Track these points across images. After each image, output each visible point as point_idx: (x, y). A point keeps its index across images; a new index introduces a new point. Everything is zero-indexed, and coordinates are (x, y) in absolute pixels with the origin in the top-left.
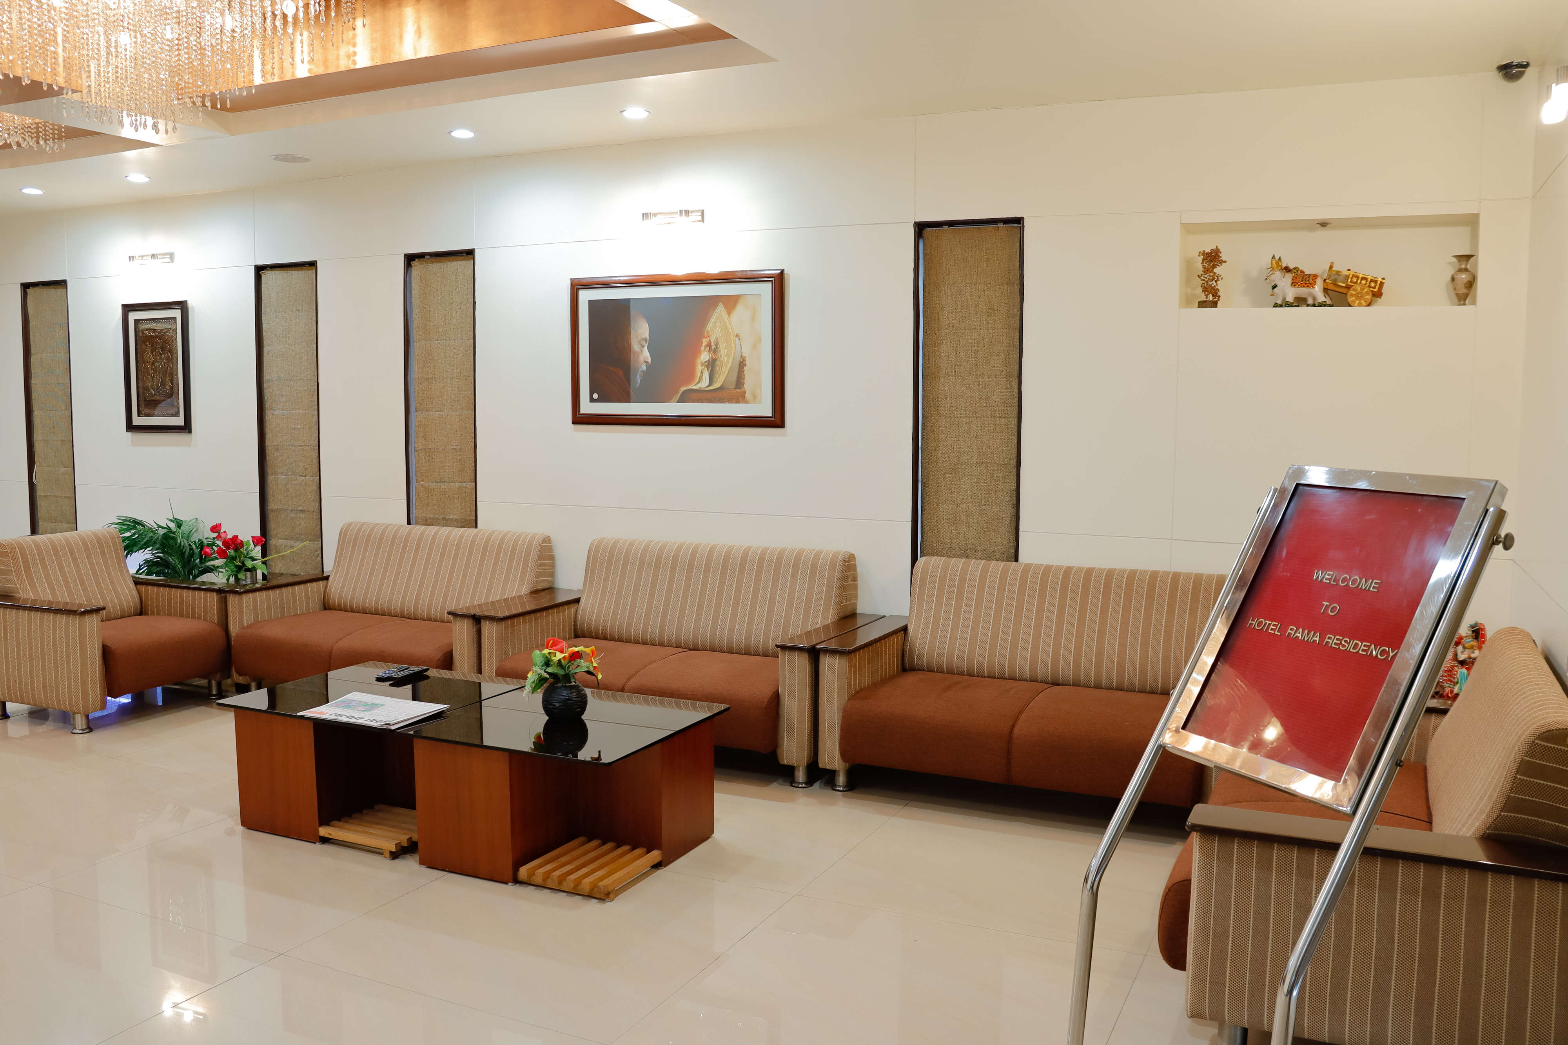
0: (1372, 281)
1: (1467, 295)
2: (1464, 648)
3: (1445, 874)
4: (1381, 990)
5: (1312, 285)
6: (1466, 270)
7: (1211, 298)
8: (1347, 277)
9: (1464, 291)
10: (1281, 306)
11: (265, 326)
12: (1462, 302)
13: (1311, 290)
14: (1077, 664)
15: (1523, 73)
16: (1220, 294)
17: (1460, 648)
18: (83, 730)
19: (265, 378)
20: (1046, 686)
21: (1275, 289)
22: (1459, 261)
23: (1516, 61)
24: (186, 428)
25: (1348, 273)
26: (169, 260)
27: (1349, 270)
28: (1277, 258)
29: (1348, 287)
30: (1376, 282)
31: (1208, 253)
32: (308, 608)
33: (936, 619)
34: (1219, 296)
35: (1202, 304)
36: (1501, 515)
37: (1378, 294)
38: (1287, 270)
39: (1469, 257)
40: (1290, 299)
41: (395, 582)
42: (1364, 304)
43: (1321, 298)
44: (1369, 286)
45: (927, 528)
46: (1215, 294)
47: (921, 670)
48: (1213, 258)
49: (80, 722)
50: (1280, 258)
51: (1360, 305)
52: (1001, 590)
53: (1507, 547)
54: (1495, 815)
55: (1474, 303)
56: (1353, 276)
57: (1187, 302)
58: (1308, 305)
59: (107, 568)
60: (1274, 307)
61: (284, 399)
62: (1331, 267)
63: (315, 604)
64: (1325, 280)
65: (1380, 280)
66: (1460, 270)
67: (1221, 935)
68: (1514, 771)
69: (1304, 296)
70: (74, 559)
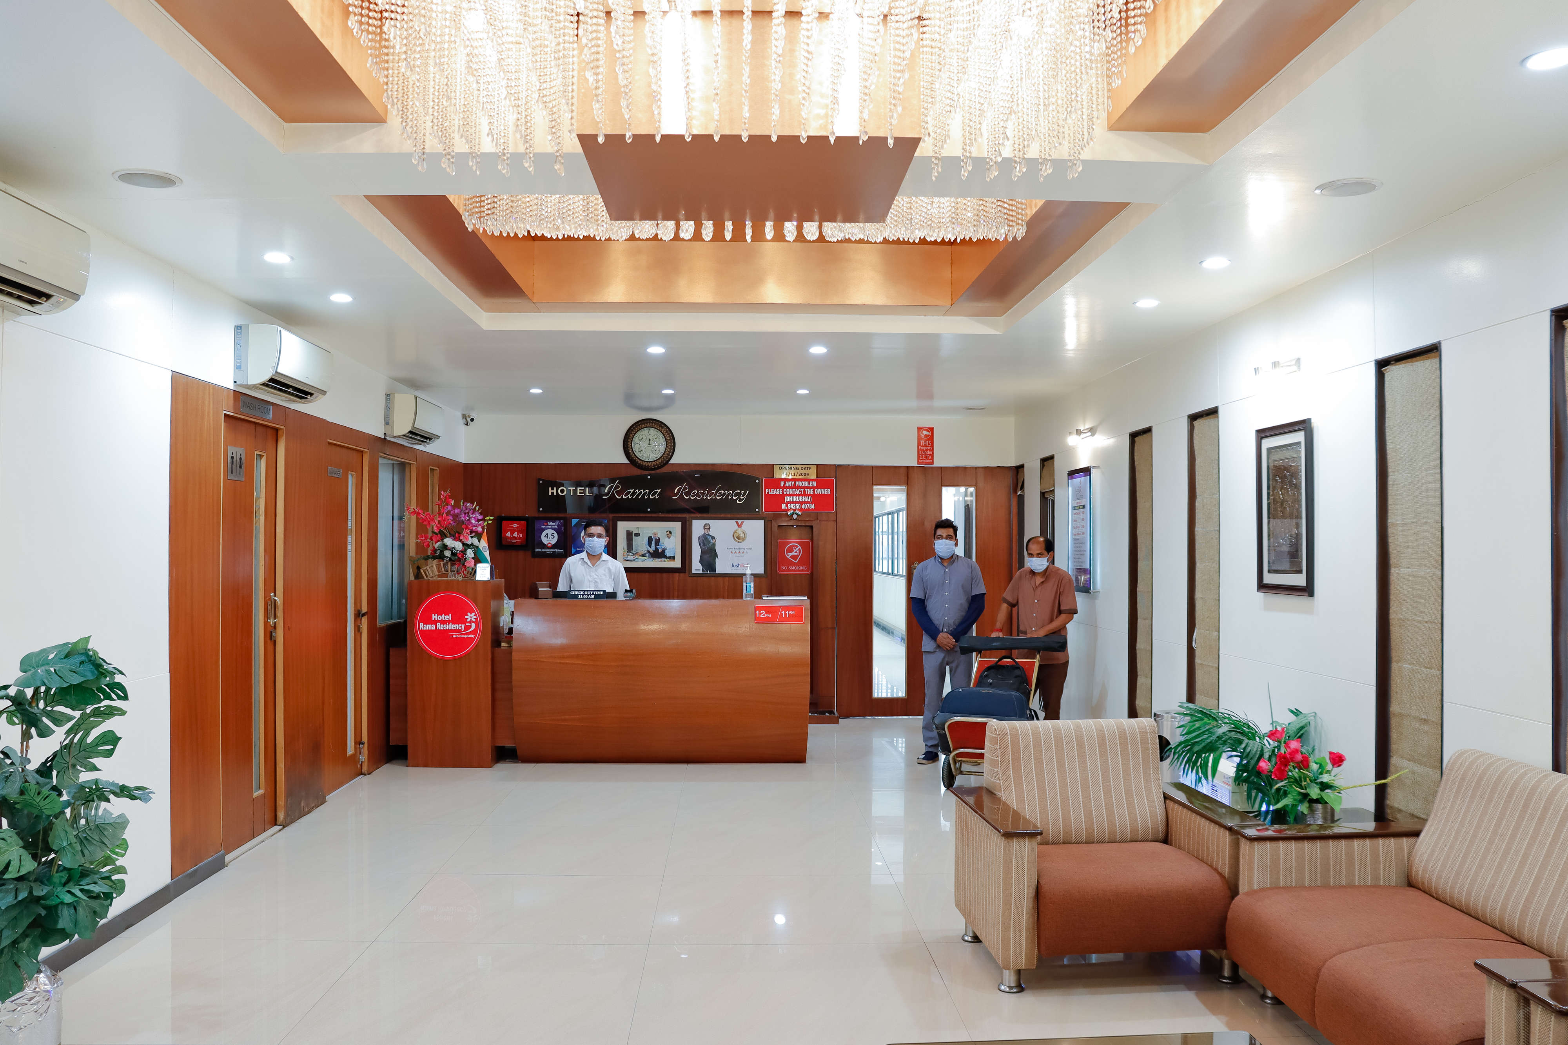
11: (1390, 446)
18: (1011, 988)
19: (1389, 521)
24: (1308, 590)
26: (1295, 368)
32: (1376, 877)
41: (1500, 867)
49: (1007, 977)
59: (1126, 772)
61: (1410, 552)
63: (1390, 875)
70: (1082, 756)
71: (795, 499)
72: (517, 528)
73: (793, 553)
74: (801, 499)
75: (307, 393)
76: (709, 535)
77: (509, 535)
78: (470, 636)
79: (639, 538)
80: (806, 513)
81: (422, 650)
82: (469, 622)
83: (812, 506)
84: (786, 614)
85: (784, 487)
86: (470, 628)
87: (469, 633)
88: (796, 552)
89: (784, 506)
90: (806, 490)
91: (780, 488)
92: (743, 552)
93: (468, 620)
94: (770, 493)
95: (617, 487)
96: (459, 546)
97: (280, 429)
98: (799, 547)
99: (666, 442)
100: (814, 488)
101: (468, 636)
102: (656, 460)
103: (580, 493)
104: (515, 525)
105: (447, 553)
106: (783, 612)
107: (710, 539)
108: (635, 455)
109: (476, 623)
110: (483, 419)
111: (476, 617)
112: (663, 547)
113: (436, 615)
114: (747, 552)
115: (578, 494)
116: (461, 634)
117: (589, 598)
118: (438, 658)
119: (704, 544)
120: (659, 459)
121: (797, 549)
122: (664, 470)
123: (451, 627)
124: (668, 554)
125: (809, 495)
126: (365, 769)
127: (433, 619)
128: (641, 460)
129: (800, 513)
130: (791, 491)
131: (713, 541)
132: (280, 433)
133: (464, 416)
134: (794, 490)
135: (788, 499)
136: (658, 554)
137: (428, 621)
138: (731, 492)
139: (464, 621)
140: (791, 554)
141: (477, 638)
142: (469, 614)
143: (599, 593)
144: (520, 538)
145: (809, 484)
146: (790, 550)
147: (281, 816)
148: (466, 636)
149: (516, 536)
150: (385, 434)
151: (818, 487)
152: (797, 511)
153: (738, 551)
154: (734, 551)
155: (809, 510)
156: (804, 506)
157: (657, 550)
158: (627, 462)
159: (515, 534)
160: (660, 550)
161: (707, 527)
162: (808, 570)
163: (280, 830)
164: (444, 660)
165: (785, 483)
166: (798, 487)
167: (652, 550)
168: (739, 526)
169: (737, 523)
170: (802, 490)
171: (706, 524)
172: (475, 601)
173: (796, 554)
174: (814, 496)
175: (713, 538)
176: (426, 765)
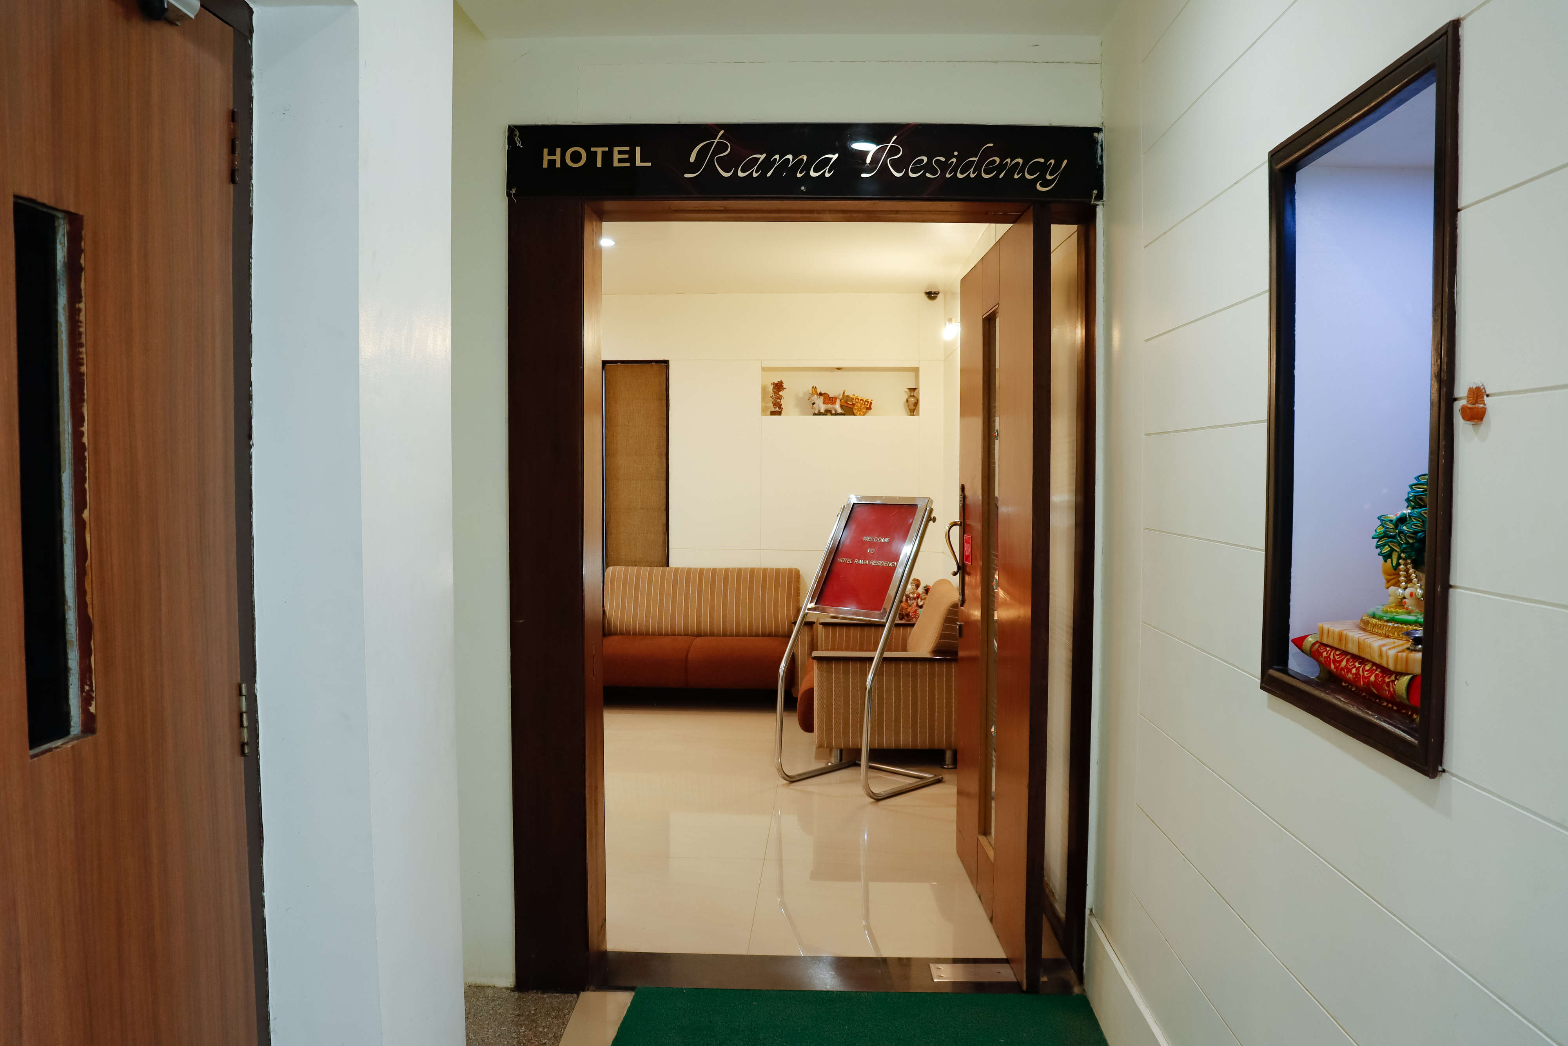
0: (866, 401)
1: (914, 410)
2: (921, 599)
3: (919, 666)
4: (897, 720)
5: (834, 403)
6: (914, 396)
7: (777, 409)
8: (853, 399)
9: (913, 407)
10: (817, 415)
12: (912, 414)
13: (834, 406)
14: (712, 624)
15: (936, 297)
16: (783, 407)
17: (919, 600)
20: (695, 637)
21: (814, 405)
22: (910, 391)
23: (933, 291)
25: (853, 397)
27: (854, 395)
28: (814, 387)
29: (854, 405)
30: (868, 402)
31: (777, 384)
33: (623, 603)
34: (782, 408)
35: (773, 413)
36: (931, 510)
37: (869, 408)
38: (821, 394)
39: (914, 389)
40: (822, 411)
42: (862, 414)
43: (840, 411)
44: (865, 404)
45: (610, 549)
46: (780, 406)
47: (615, 634)
48: (779, 387)
50: (816, 387)
51: (860, 415)
52: (662, 583)
53: (934, 522)
54: (937, 642)
55: (918, 414)
56: (856, 398)
57: (764, 411)
58: (832, 414)
60: (814, 415)
62: (844, 393)
64: (841, 400)
65: (870, 401)
66: (911, 396)
67: (829, 706)
68: (943, 623)
69: (830, 409)
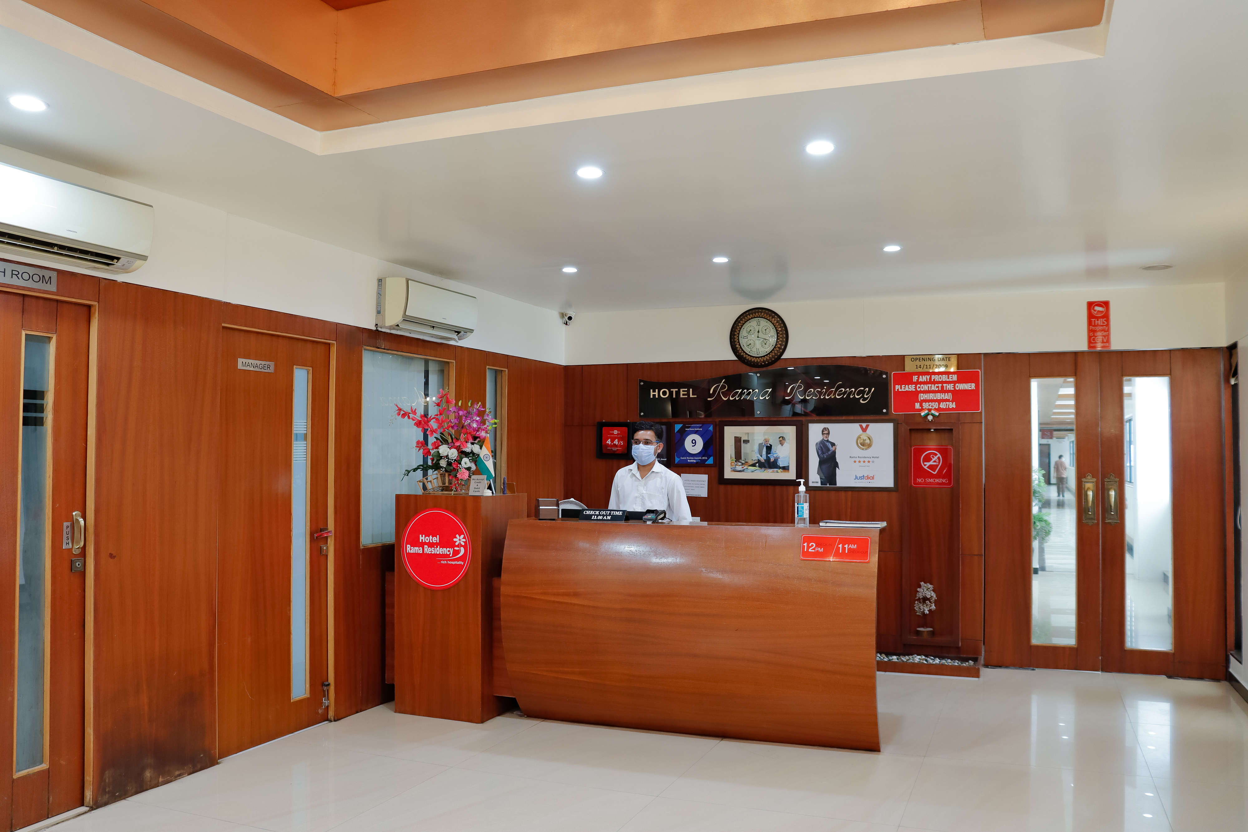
71: (931, 396)
72: (618, 434)
73: (931, 463)
74: (939, 396)
75: (112, 258)
76: (828, 441)
77: (610, 443)
78: (458, 563)
79: (748, 445)
80: (944, 414)
81: (409, 576)
82: (458, 546)
83: (953, 405)
84: (844, 549)
85: (918, 383)
86: (459, 553)
87: (457, 560)
88: (935, 461)
89: (917, 406)
90: (945, 385)
91: (912, 383)
92: (869, 462)
93: (457, 544)
94: (900, 390)
95: (723, 387)
96: (453, 454)
97: (92, 305)
98: (939, 455)
99: (777, 333)
100: (954, 382)
101: (456, 562)
102: (767, 355)
103: (683, 395)
104: (616, 432)
105: (443, 463)
106: (840, 546)
107: (830, 446)
108: (742, 350)
109: (465, 547)
110: (581, 317)
111: (464, 540)
112: (775, 455)
113: (424, 536)
114: (873, 462)
115: (681, 396)
116: (450, 560)
117: (605, 520)
118: (427, 588)
119: (823, 453)
120: (769, 354)
121: (936, 458)
122: (777, 366)
123: (439, 551)
124: (781, 463)
125: (948, 391)
126: (331, 714)
127: (421, 541)
128: (749, 355)
129: (937, 414)
130: (925, 387)
131: (833, 449)
132: (92, 309)
133: (562, 315)
134: (930, 385)
135: (922, 397)
136: (770, 464)
137: (416, 543)
138: (853, 390)
139: (452, 545)
140: (928, 464)
141: (466, 565)
142: (457, 536)
143: (617, 513)
144: (621, 446)
145: (948, 378)
146: (927, 459)
147: (89, 795)
148: (454, 563)
149: (617, 443)
150: (377, 325)
151: (959, 381)
152: (933, 412)
153: (862, 460)
154: (857, 460)
155: (949, 409)
156: (943, 405)
157: (768, 459)
158: (735, 358)
159: (616, 442)
160: (772, 459)
161: (826, 432)
162: (950, 483)
163: (85, 813)
164: (433, 590)
165: (918, 378)
166: (935, 382)
167: (762, 459)
168: (864, 430)
169: (861, 426)
170: (940, 385)
171: (825, 429)
172: (464, 522)
173: (935, 463)
174: (955, 393)
175: (833, 444)
176: (413, 713)
